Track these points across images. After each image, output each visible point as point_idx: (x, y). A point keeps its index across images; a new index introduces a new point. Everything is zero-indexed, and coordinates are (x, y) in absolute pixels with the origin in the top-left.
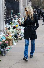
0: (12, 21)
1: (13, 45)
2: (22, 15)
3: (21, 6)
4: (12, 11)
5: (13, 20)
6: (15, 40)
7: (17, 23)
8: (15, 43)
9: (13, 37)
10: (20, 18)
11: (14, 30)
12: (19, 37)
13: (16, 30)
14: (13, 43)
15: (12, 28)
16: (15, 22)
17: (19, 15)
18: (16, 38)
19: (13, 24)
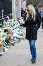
0: (3, 23)
1: (4, 51)
2: (15, 16)
3: (14, 5)
4: (3, 11)
5: (4, 21)
6: (7, 45)
7: (9, 25)
8: (6, 50)
9: (4, 42)
10: (13, 20)
11: (6, 34)
12: (11, 42)
13: (8, 34)
14: (4, 48)
15: (3, 31)
16: (6, 24)
17: (12, 16)
18: (7, 43)
19: (4, 26)
